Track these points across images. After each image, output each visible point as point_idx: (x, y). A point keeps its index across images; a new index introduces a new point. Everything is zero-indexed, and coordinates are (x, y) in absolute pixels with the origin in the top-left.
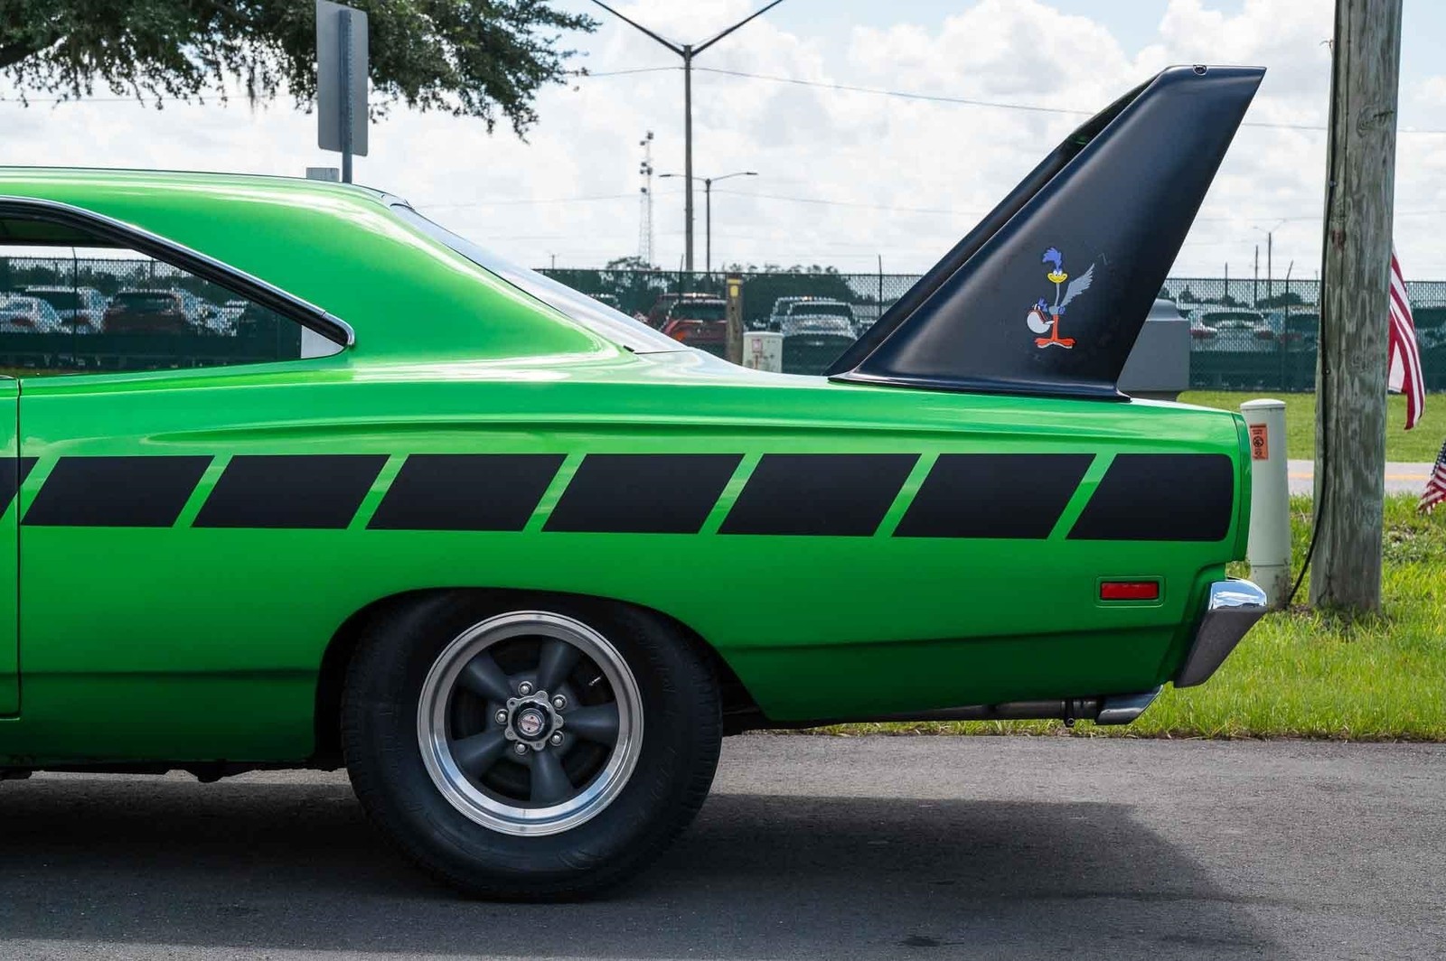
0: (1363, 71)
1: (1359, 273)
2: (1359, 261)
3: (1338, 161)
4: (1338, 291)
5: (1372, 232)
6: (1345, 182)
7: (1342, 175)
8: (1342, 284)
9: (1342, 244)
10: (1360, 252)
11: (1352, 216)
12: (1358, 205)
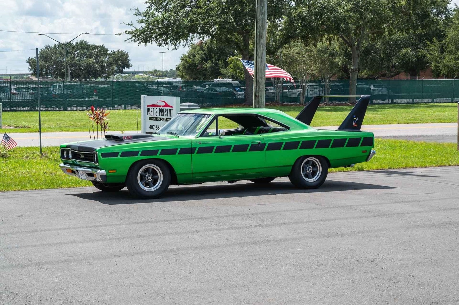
0: (261, 69)
1: (261, 103)
2: (261, 100)
3: (257, 83)
4: (258, 105)
5: (263, 95)
6: (259, 87)
7: (258, 86)
8: (258, 104)
9: (258, 97)
10: (261, 99)
11: (260, 93)
12: (261, 91)
